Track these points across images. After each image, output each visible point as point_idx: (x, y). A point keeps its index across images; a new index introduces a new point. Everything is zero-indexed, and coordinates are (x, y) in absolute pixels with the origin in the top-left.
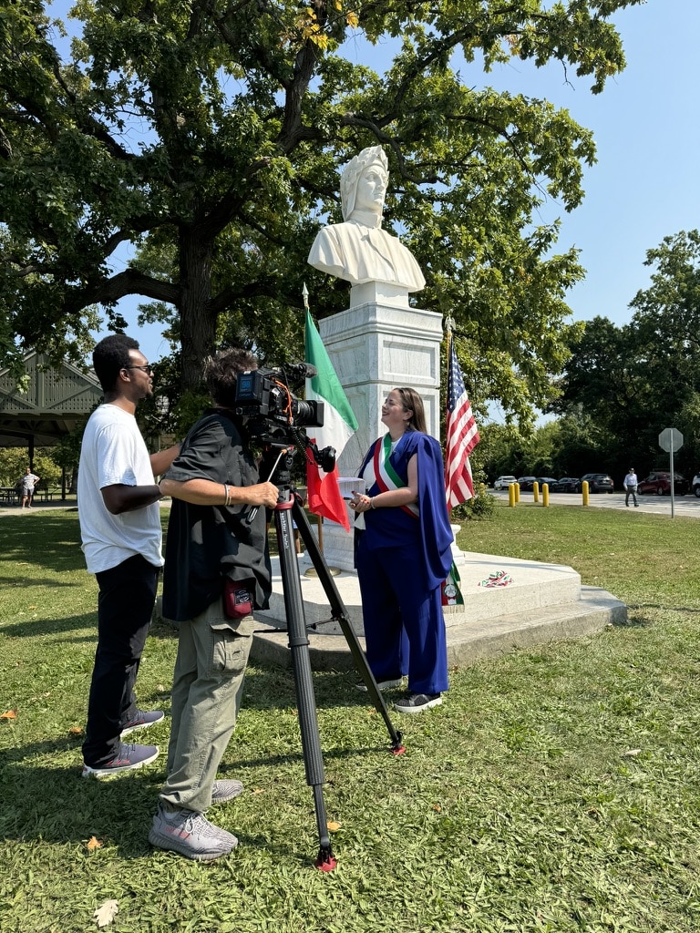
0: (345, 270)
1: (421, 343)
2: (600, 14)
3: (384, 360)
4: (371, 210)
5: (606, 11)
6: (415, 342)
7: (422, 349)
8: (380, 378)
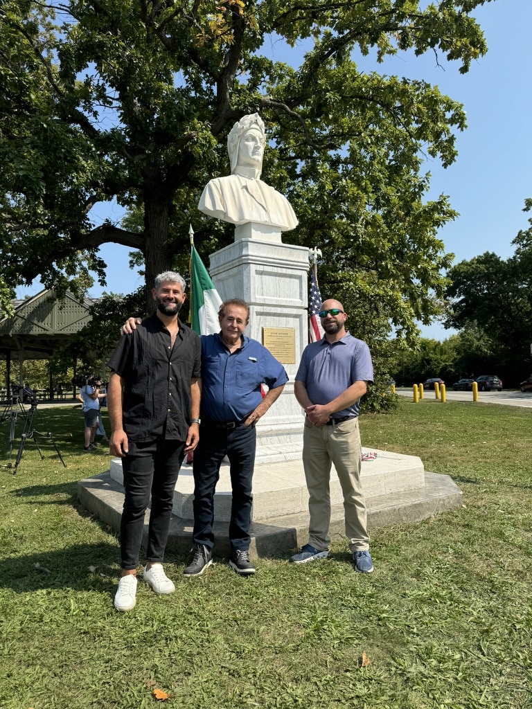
0: (225, 214)
1: (289, 272)
2: (463, 11)
3: (257, 286)
4: (251, 165)
5: (468, 8)
6: (284, 271)
7: (291, 276)
8: (253, 301)
